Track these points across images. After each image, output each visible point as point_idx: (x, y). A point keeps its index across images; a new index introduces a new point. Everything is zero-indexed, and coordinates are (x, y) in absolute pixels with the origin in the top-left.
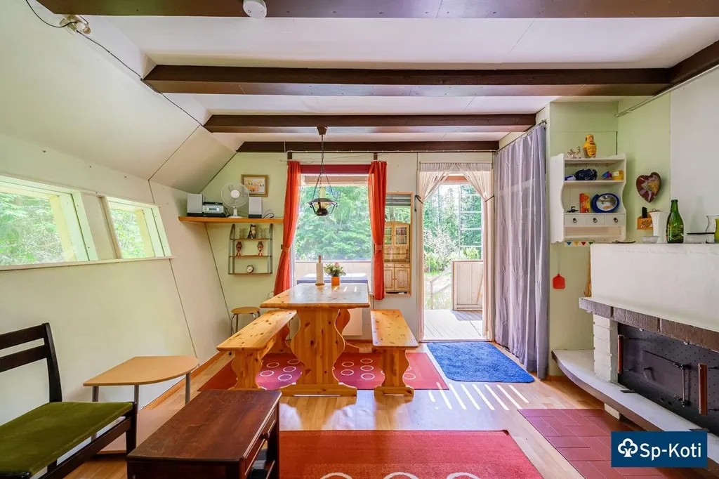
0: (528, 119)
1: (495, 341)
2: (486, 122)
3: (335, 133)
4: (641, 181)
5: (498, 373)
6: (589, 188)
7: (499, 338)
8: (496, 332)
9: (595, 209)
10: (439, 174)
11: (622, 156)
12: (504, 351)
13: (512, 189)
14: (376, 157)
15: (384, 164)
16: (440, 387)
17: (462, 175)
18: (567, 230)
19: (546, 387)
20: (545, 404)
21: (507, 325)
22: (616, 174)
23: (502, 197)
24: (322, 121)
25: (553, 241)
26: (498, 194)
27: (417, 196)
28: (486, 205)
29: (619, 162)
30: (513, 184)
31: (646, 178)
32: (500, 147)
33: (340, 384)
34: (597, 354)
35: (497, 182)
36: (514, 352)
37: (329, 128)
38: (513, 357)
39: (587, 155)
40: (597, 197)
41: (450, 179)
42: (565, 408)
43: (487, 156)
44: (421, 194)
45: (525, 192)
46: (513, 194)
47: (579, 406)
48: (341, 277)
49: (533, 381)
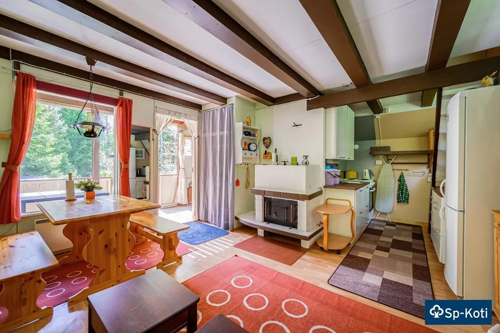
0: (224, 100)
1: (199, 220)
2: (207, 95)
3: (101, 68)
4: (264, 139)
5: (213, 234)
6: (248, 139)
7: (202, 217)
8: (200, 214)
9: (249, 150)
10: (169, 117)
11: (258, 128)
12: (207, 223)
13: (212, 134)
14: (121, 94)
15: (130, 102)
16: (192, 250)
17: (182, 121)
18: (244, 158)
19: (235, 233)
20: (240, 240)
21: (207, 209)
22: (257, 135)
23: (205, 138)
24: (93, 54)
25: (236, 163)
26: (203, 136)
27: (154, 130)
28: (195, 141)
29: (257, 130)
30: (213, 131)
31: (266, 138)
32: (203, 109)
33: (131, 271)
34: (257, 212)
35: (202, 128)
36: (213, 222)
37: (98, 62)
38: (213, 225)
39: (248, 125)
40: (250, 144)
41: (175, 122)
42: (247, 239)
43: (195, 112)
44: (157, 129)
45: (222, 137)
46: (213, 137)
47: (250, 237)
48: (96, 191)
49: (228, 233)
